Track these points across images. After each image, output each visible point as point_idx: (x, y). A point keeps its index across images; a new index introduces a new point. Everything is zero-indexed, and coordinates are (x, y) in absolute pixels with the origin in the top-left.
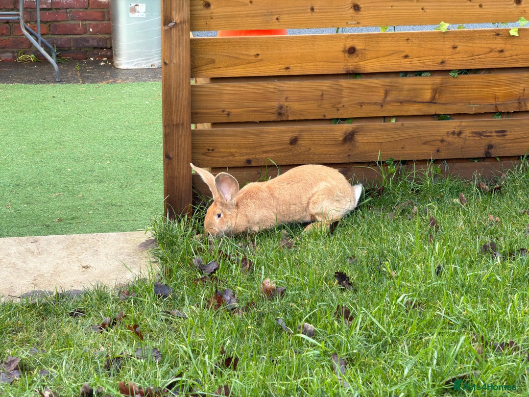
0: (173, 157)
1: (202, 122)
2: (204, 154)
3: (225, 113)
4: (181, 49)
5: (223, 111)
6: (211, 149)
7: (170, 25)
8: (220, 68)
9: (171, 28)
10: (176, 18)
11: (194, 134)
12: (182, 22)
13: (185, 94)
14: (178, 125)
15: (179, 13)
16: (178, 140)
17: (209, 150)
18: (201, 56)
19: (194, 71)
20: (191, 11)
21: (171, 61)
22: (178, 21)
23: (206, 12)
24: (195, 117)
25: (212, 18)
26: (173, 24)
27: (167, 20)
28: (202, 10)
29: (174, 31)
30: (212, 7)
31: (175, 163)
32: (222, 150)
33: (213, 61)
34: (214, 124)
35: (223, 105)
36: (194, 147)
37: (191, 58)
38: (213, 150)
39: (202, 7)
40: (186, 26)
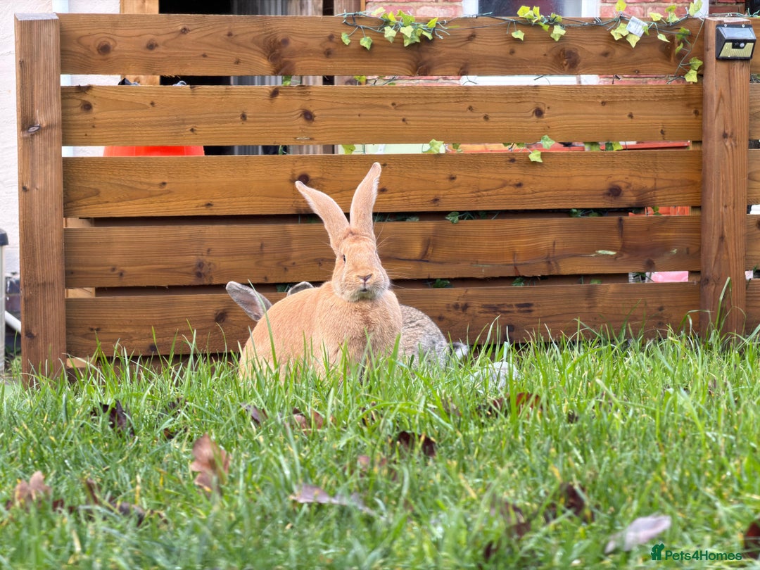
0: (38, 334)
1: (81, 286)
2: (84, 336)
3: (116, 272)
4: (49, 167)
5: (114, 270)
6: (95, 327)
7: (31, 130)
8: (107, 202)
9: (32, 135)
10: (41, 120)
11: (70, 304)
12: (50, 127)
13: (55, 237)
14: (44, 284)
15: (46, 112)
16: (44, 307)
17: (92, 329)
18: (79, 184)
19: (68, 207)
20: (63, 115)
21: (33, 185)
22: (44, 125)
23: (84, 118)
24: (71, 279)
25: (94, 127)
26: (36, 128)
27: (26, 123)
28: (78, 114)
29: (37, 139)
30: (95, 109)
31: (40, 344)
32: (112, 330)
33: (97, 193)
34: (100, 291)
35: (113, 260)
36: (70, 325)
37: (64, 187)
38: (98, 330)
39: (78, 110)
40: (57, 133)
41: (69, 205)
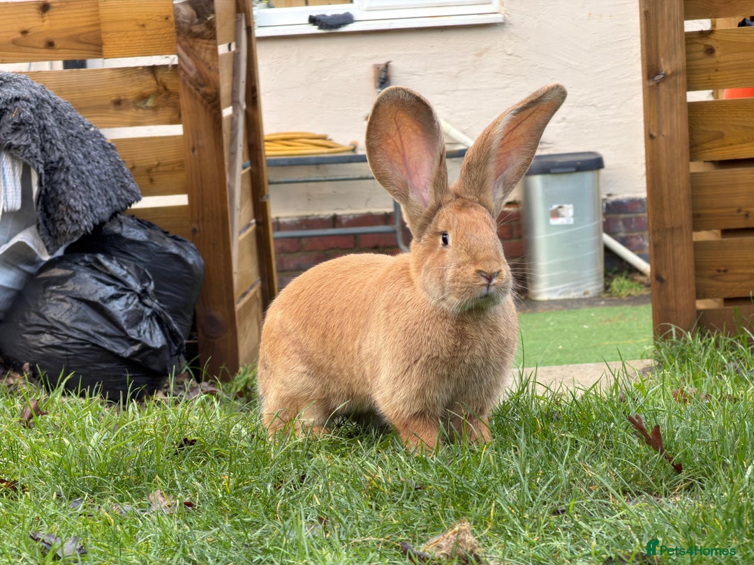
0: (668, 278)
1: (708, 229)
2: (712, 277)
3: (742, 213)
4: (675, 113)
5: (739, 211)
6: (722, 269)
7: (657, 78)
8: (731, 144)
9: (658, 84)
10: (666, 68)
11: (698, 246)
12: (674, 74)
13: (681, 182)
14: (672, 229)
15: (670, 60)
16: (673, 252)
17: (719, 271)
18: (703, 128)
19: (694, 151)
20: (688, 60)
21: (660, 132)
22: (669, 72)
23: (708, 62)
24: (698, 222)
25: (717, 70)
26: (661, 76)
27: (651, 71)
28: (701, 59)
29: (663, 87)
30: (717, 53)
31: (670, 287)
32: (740, 271)
33: (721, 136)
34: (726, 232)
35: (739, 201)
36: (698, 268)
37: (690, 132)
38: (725, 271)
39: (700, 55)
40: (681, 79)
41: (694, 149)
